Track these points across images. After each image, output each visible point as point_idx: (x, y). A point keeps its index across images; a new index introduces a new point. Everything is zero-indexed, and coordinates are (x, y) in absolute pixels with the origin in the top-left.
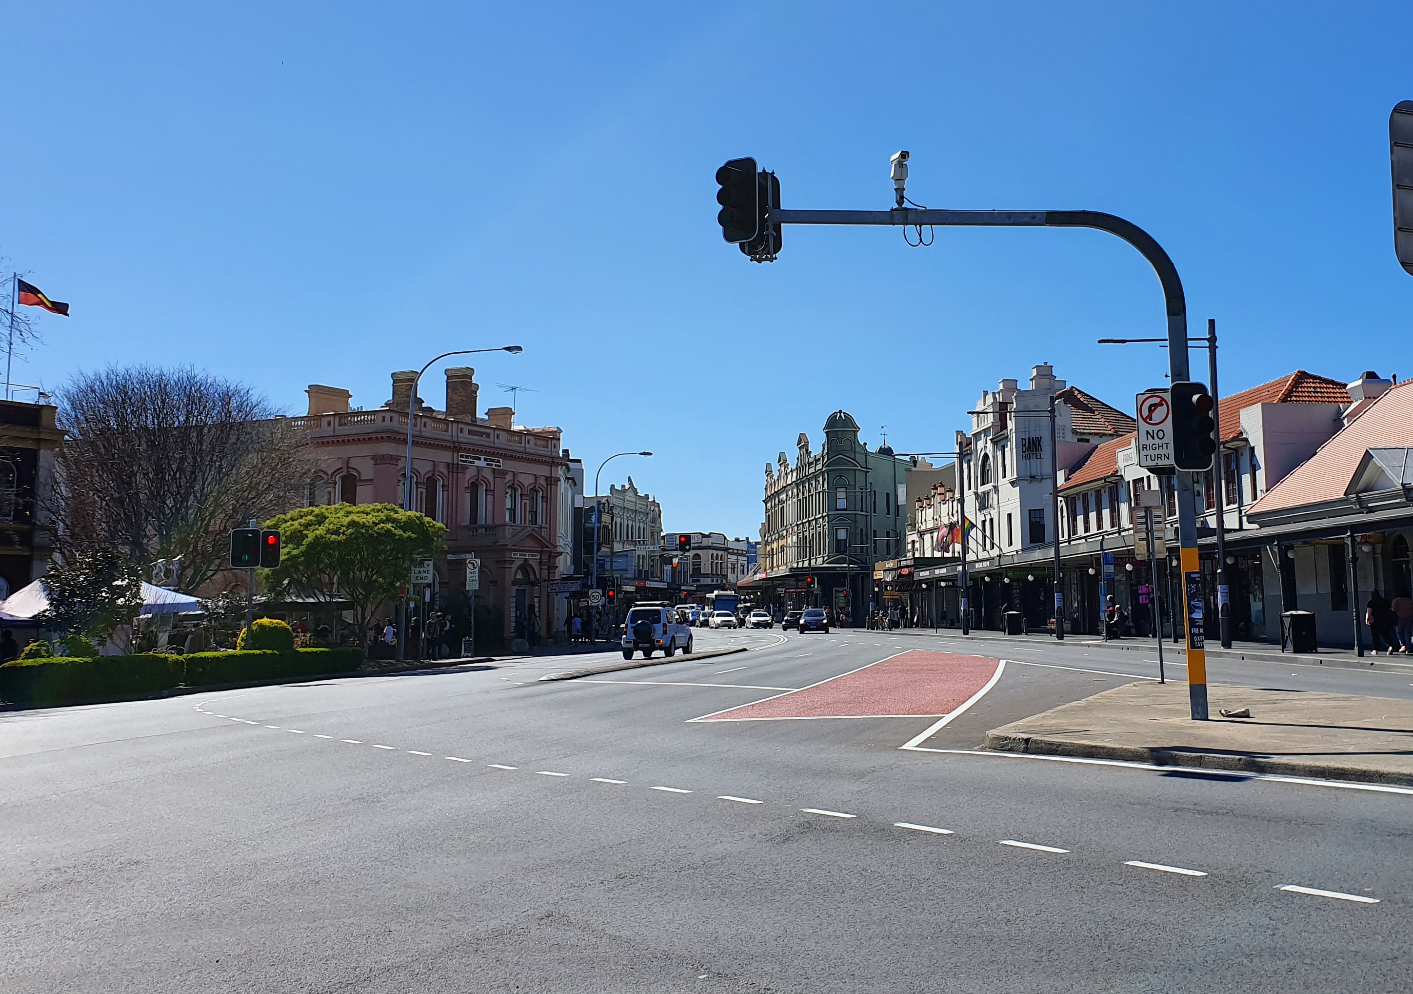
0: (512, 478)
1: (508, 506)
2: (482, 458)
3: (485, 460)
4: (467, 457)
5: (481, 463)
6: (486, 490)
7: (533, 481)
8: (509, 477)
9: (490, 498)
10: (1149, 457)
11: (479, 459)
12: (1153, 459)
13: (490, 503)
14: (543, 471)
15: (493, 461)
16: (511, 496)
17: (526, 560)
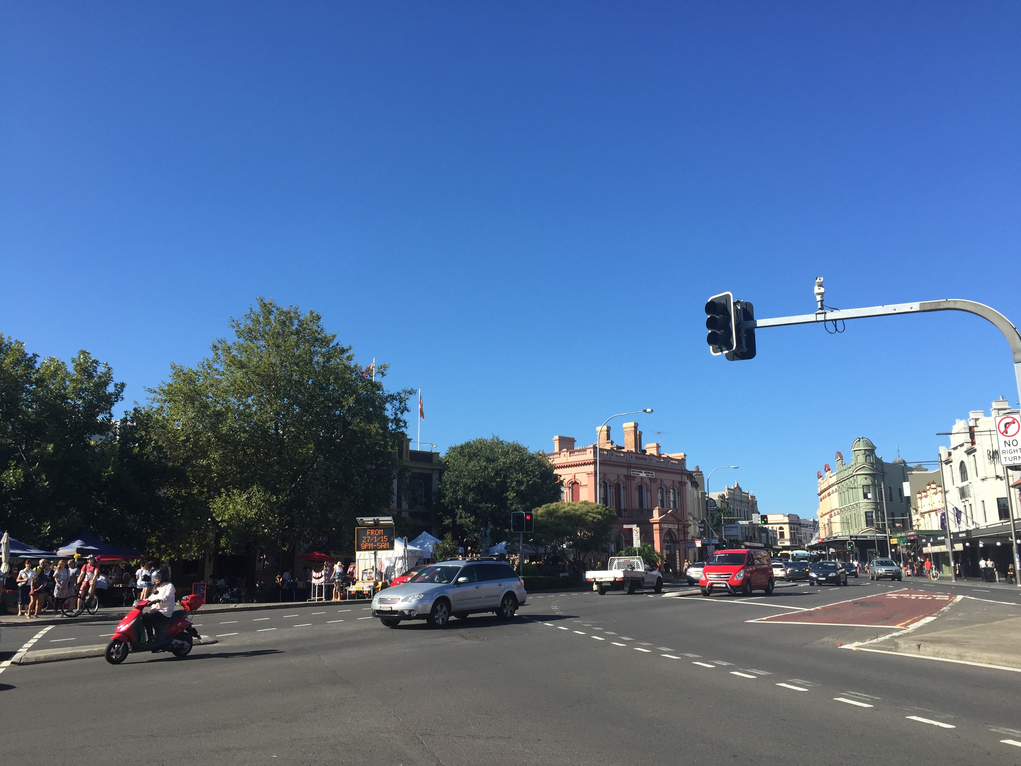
0: (660, 482)
1: (660, 497)
2: (643, 472)
3: (645, 473)
4: (635, 471)
5: (643, 475)
6: (647, 490)
7: (672, 484)
8: (659, 482)
9: (649, 494)
10: (1007, 459)
11: (642, 472)
12: (1011, 460)
13: (649, 497)
14: (677, 478)
15: (649, 473)
16: (661, 492)
17: (670, 529)
